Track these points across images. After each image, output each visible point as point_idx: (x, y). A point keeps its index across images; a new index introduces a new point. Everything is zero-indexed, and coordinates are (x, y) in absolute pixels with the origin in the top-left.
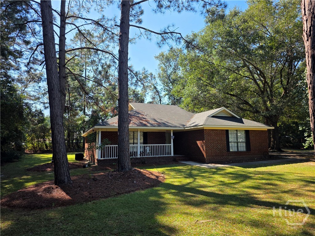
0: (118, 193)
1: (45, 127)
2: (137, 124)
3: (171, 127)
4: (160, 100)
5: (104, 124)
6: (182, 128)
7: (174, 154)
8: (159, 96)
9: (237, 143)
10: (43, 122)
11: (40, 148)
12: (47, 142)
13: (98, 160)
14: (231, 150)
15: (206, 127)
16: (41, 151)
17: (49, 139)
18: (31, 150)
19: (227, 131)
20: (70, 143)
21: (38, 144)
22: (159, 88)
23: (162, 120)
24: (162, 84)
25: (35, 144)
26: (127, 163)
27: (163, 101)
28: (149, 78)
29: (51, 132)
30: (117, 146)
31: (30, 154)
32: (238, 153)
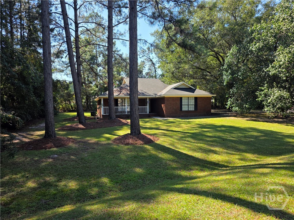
0: (106, 127)
1: (69, 93)
2: (125, 94)
3: (147, 95)
4: (155, 71)
5: (105, 94)
6: (154, 96)
7: (149, 112)
8: (155, 68)
9: (188, 105)
10: (68, 89)
11: (68, 109)
12: (72, 104)
13: (102, 115)
14: (183, 110)
15: (166, 96)
16: (68, 110)
17: (73, 102)
18: (61, 110)
19: (181, 98)
20: (88, 105)
21: (66, 105)
22: (154, 61)
23: (142, 91)
24: (157, 57)
25: (64, 106)
26: (114, 116)
27: (158, 72)
28: (146, 52)
29: (74, 96)
30: (108, 107)
31: (61, 112)
32: (188, 112)
